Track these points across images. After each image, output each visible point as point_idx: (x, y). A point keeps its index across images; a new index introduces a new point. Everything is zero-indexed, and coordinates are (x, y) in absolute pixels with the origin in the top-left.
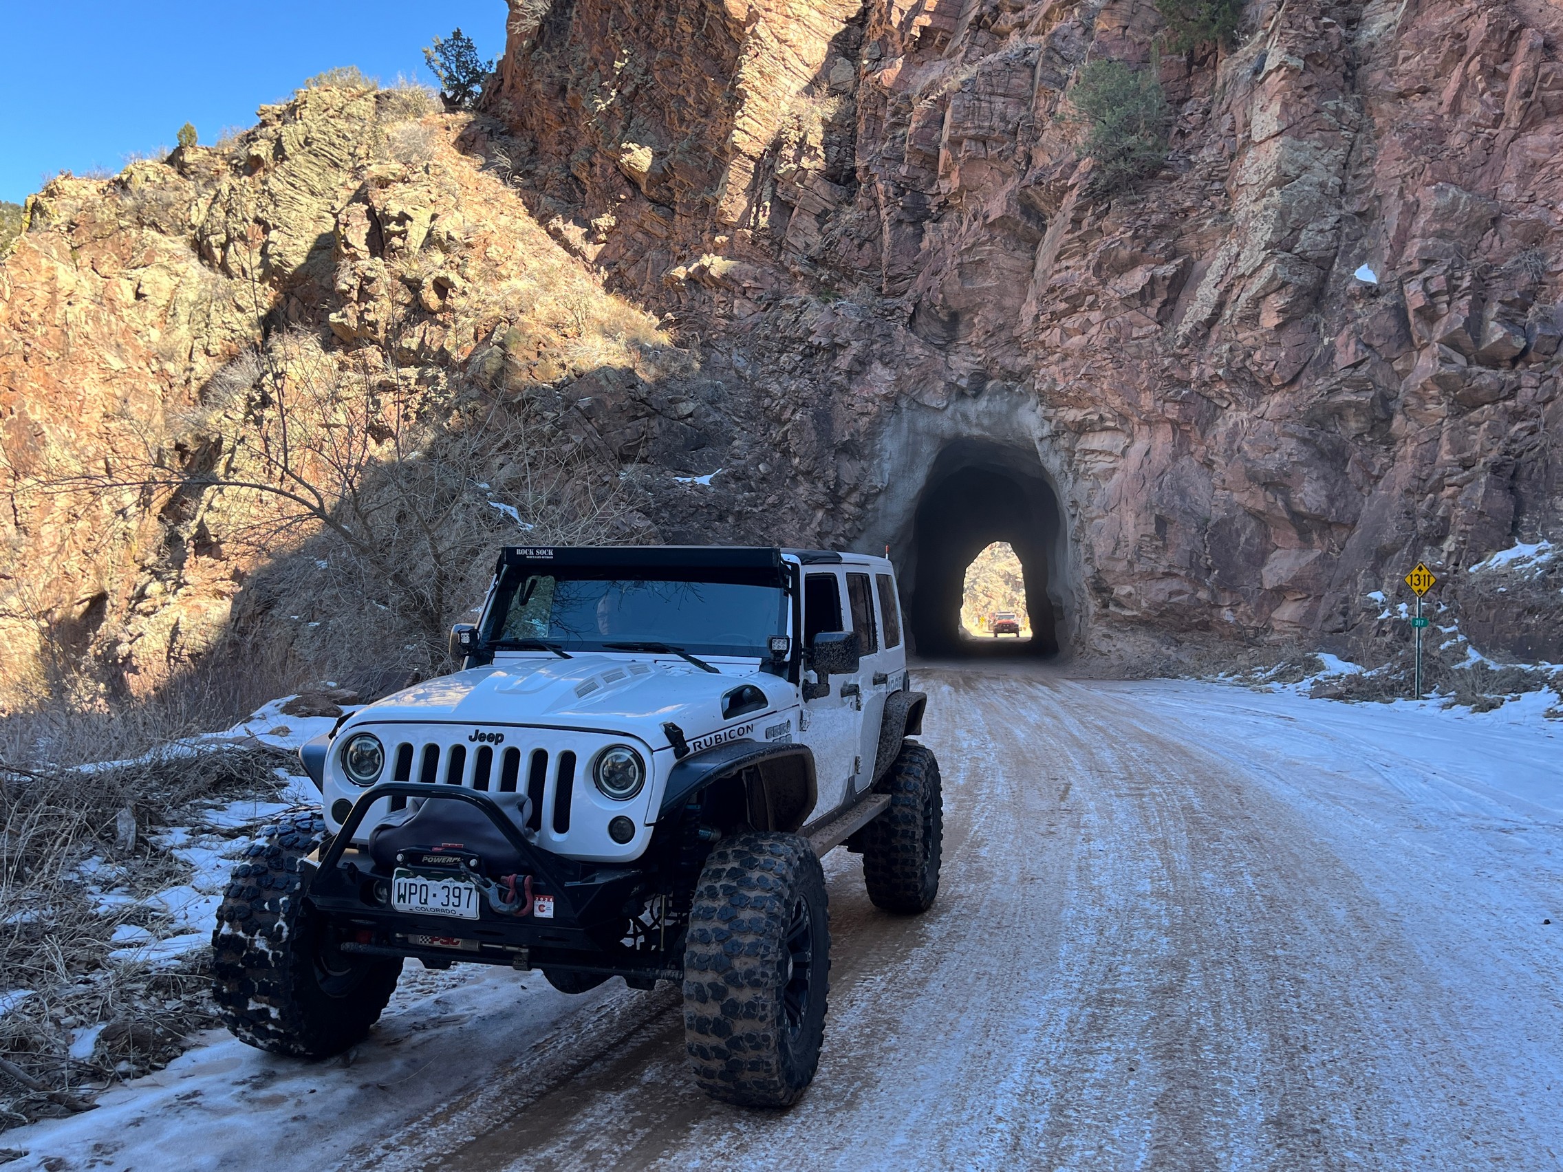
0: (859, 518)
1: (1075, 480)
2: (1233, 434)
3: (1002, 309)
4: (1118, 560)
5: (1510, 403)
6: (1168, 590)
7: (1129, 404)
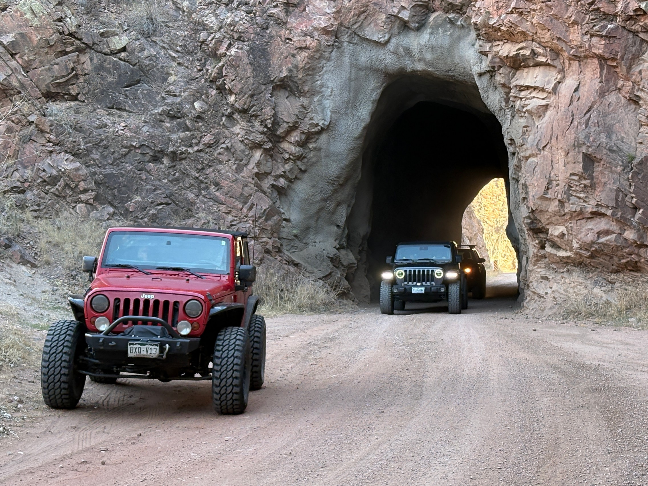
0: (300, 158)
1: (513, 117)
4: (550, 199)
6: (596, 230)
7: (559, 39)
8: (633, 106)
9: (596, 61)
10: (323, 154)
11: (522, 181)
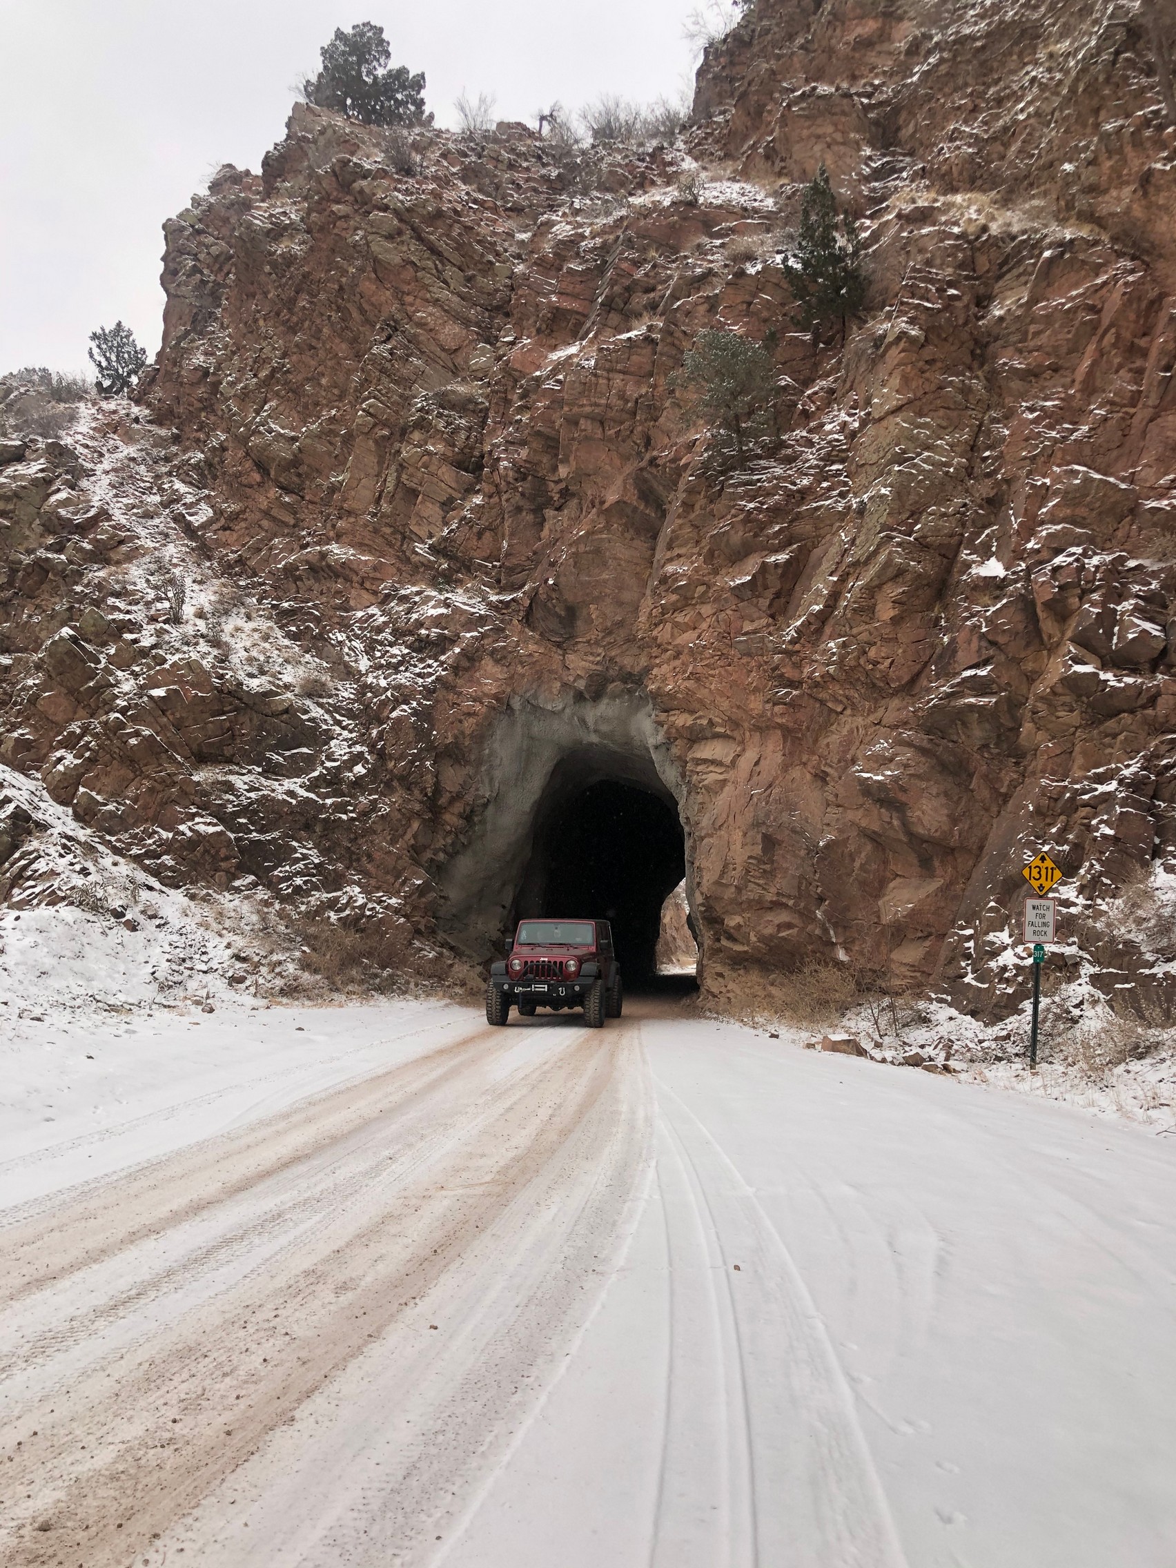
0: (463, 831)
1: (689, 793)
2: (847, 743)
3: (620, 604)
4: (727, 886)
5: (1150, 712)
6: (777, 922)
7: (739, 707)
8: (820, 783)
9: (779, 732)
10: (489, 827)
11: (697, 864)
